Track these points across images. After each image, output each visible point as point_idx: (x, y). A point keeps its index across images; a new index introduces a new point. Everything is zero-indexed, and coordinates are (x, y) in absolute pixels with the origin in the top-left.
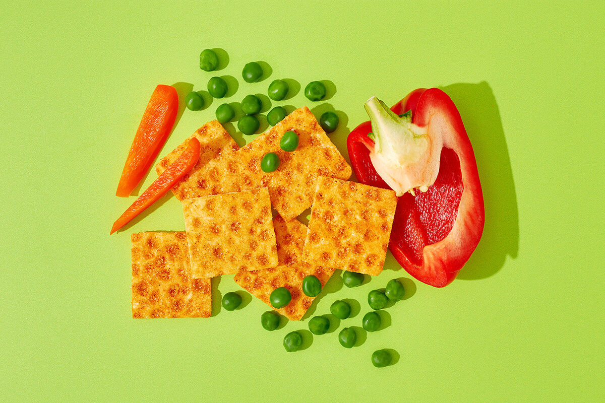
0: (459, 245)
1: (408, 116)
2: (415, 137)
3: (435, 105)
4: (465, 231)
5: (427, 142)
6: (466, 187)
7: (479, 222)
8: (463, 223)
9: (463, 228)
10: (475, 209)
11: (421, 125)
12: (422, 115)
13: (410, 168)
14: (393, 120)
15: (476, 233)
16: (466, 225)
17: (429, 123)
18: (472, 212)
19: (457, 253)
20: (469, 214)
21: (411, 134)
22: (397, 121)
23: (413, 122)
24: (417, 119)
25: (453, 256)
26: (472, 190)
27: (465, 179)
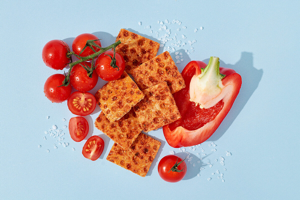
0: (193, 138)
1: (223, 76)
2: (218, 86)
3: (234, 82)
4: (199, 135)
5: (219, 92)
6: (215, 121)
7: (206, 137)
8: (201, 132)
9: (200, 133)
10: (210, 131)
11: (223, 84)
12: (227, 81)
13: (205, 95)
14: (216, 73)
15: (202, 139)
16: (202, 133)
17: (226, 86)
18: (208, 131)
19: (190, 140)
20: (207, 131)
21: (217, 84)
22: (217, 74)
23: (222, 80)
24: (224, 80)
25: (187, 140)
26: (216, 123)
27: (217, 117)
